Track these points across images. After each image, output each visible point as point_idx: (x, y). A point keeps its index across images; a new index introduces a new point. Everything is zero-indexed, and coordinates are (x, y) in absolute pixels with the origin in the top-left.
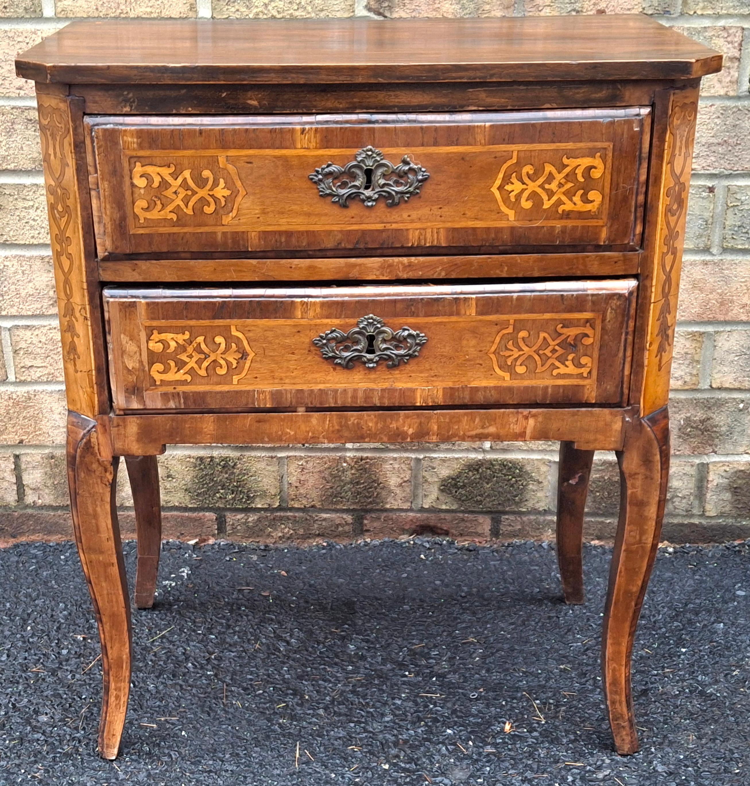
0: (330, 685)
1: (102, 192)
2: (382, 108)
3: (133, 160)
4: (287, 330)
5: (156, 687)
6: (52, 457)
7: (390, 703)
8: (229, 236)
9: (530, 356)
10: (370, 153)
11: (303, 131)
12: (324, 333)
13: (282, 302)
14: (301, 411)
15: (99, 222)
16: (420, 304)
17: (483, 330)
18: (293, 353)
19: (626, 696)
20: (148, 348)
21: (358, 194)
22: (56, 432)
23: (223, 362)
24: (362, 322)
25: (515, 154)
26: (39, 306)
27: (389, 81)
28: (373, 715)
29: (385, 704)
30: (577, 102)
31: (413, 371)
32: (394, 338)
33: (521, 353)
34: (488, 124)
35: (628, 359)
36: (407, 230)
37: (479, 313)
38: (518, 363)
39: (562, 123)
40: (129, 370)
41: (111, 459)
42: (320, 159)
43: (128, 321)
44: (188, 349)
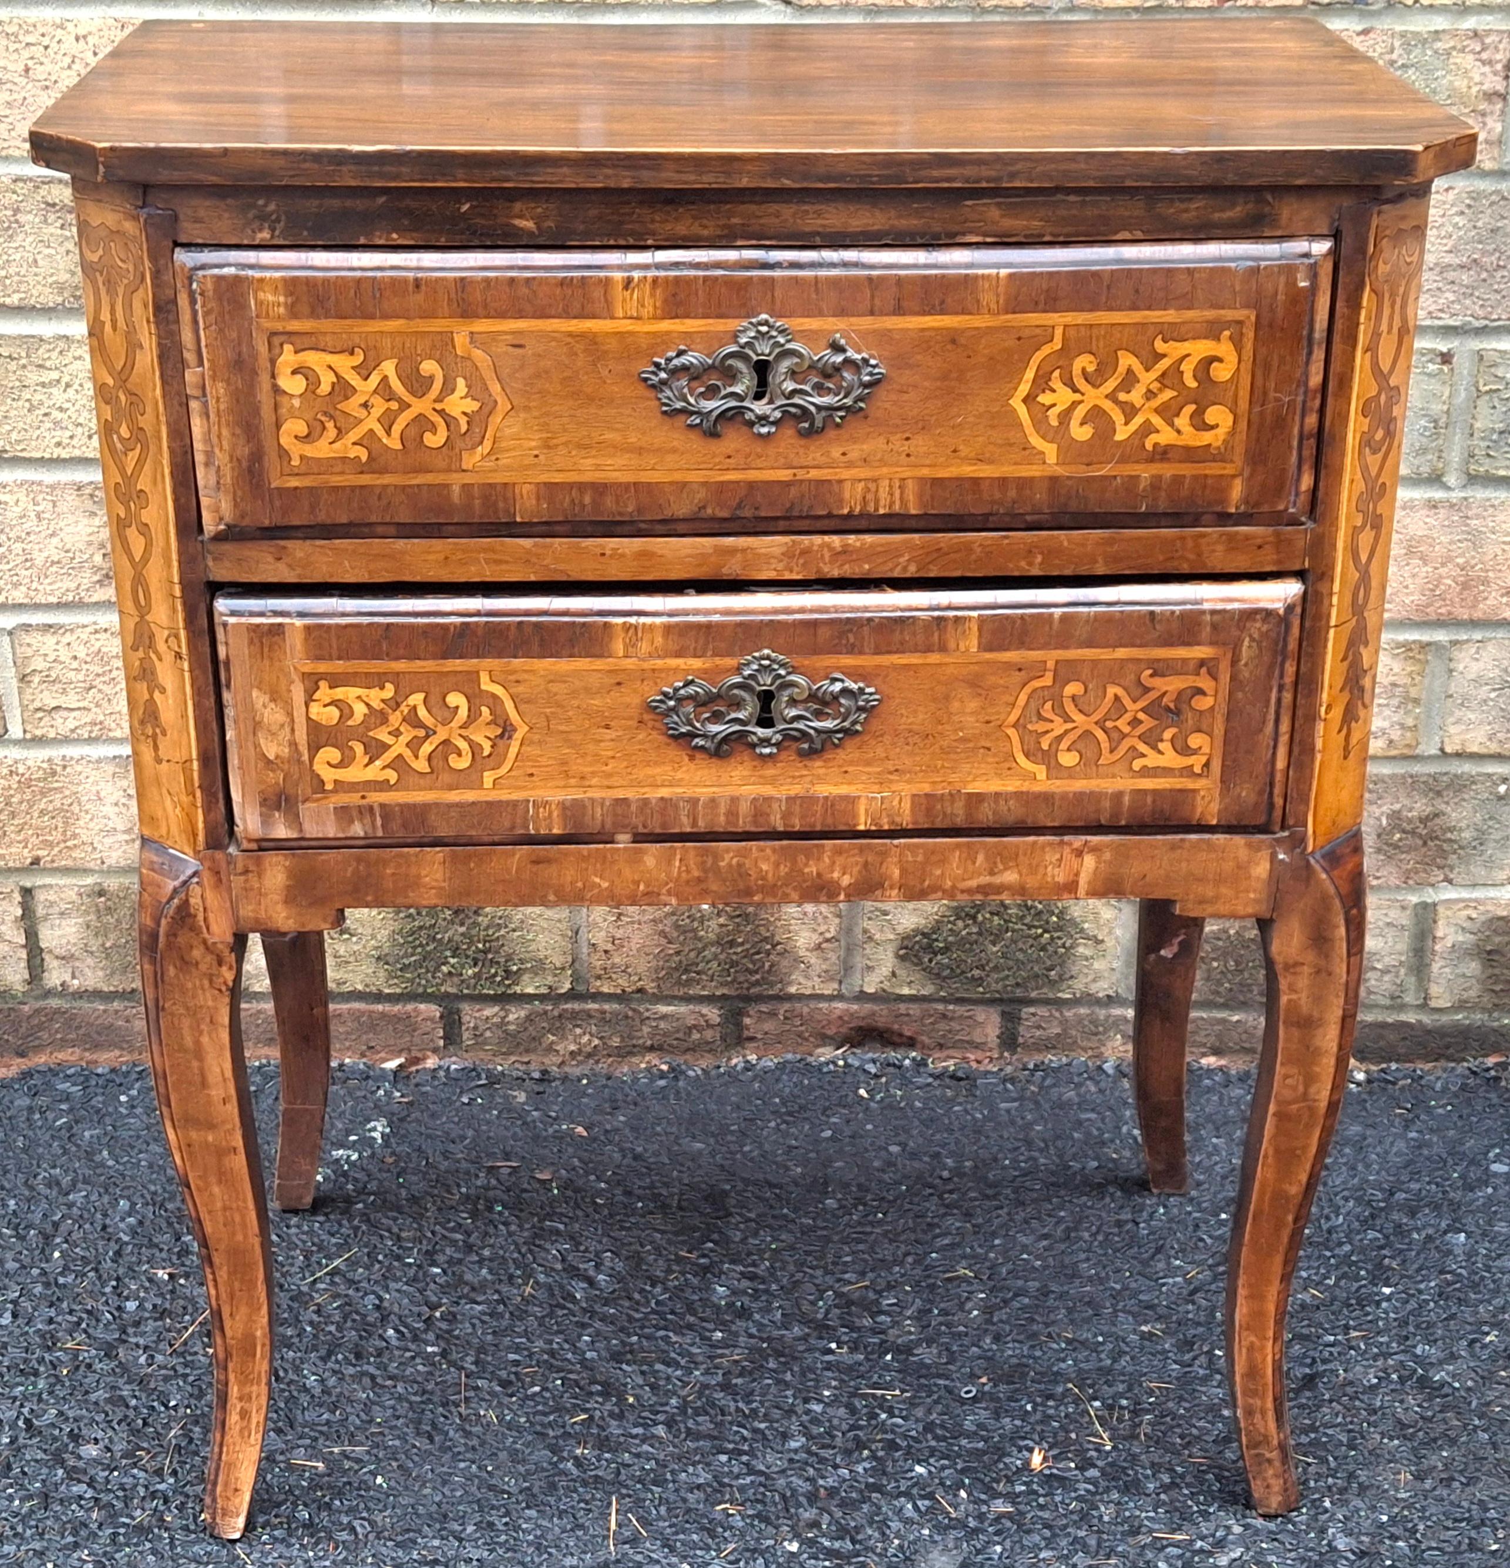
0: (679, 1373)
1: (212, 404)
2: (789, 237)
3: (276, 340)
4: (594, 681)
5: (322, 1381)
6: (101, 893)
7: (799, 1409)
8: (476, 493)
9: (1088, 733)
10: (764, 329)
11: (628, 283)
12: (670, 686)
13: (584, 624)
14: (623, 840)
15: (207, 464)
16: (866, 629)
17: (992, 680)
18: (607, 727)
19: (1275, 1399)
20: (308, 718)
21: (740, 411)
22: (108, 841)
23: (463, 745)
24: (748, 664)
25: (1059, 332)
26: (73, 586)
27: (805, 185)
28: (765, 1438)
29: (790, 1412)
30: (1184, 228)
31: (851, 763)
32: (813, 697)
33: (1070, 726)
34: (1004, 272)
35: (1284, 739)
36: (840, 482)
37: (984, 647)
38: (1064, 745)
39: (1154, 271)
40: (269, 762)
41: (230, 939)
42: (663, 340)
43: (267, 662)
44: (392, 718)
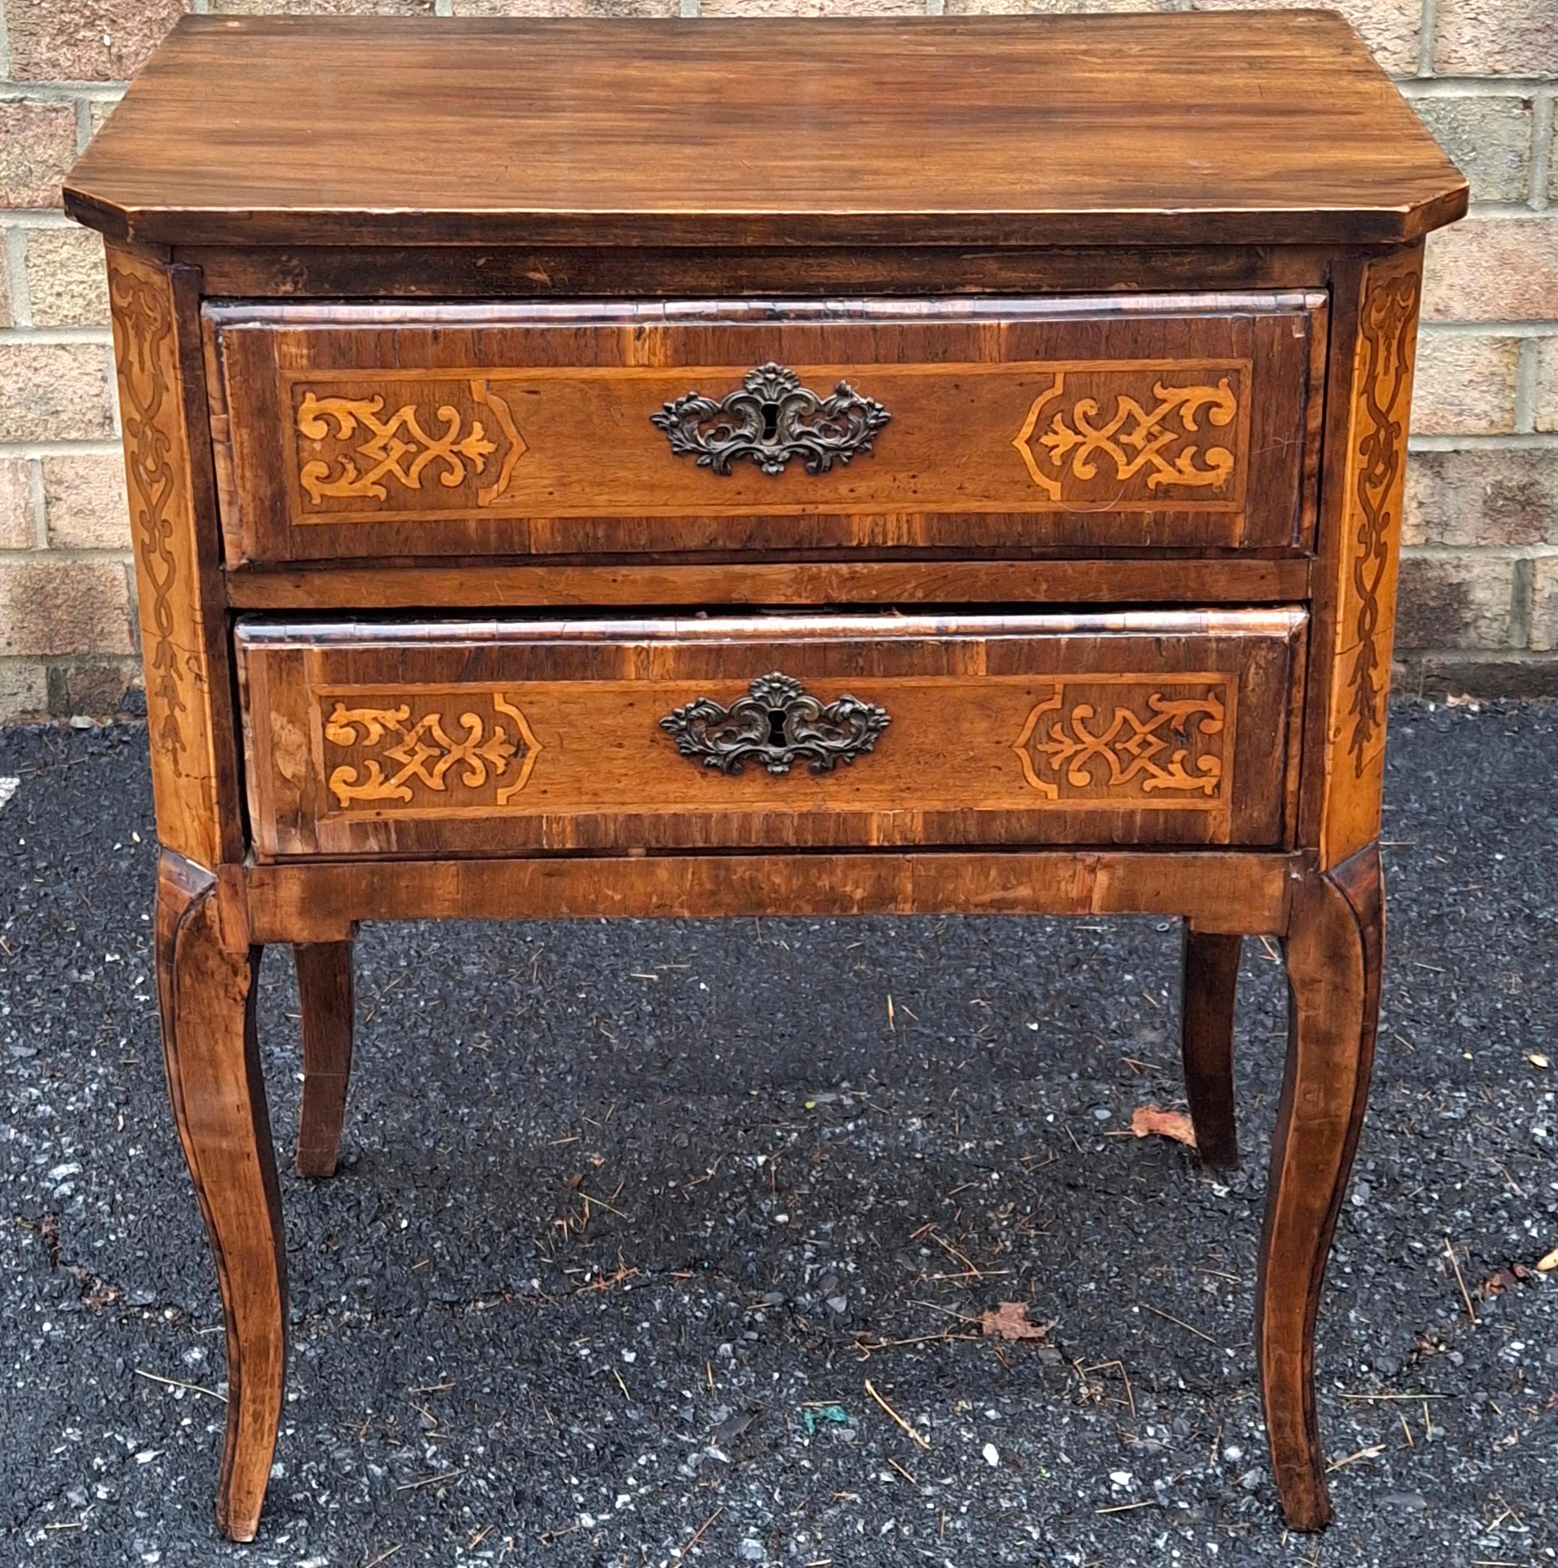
1: (236, 448)
2: (794, 288)
3: (299, 389)
4: (607, 702)
8: (492, 527)
9: (1096, 754)
10: (772, 376)
11: (639, 334)
12: (683, 706)
13: (597, 650)
14: (636, 853)
15: (230, 503)
16: (875, 655)
17: (1002, 702)
18: (620, 746)
20: (325, 738)
21: (748, 452)
23: (476, 763)
24: (758, 686)
25: (1059, 379)
27: (808, 243)
30: (1179, 280)
31: (862, 781)
32: (823, 717)
33: (1079, 747)
34: (1004, 322)
35: (1295, 762)
36: (849, 516)
37: (992, 671)
38: (1073, 766)
39: (1152, 322)
40: (285, 780)
41: (246, 950)
42: (672, 387)
43: (285, 685)
44: (407, 738)
